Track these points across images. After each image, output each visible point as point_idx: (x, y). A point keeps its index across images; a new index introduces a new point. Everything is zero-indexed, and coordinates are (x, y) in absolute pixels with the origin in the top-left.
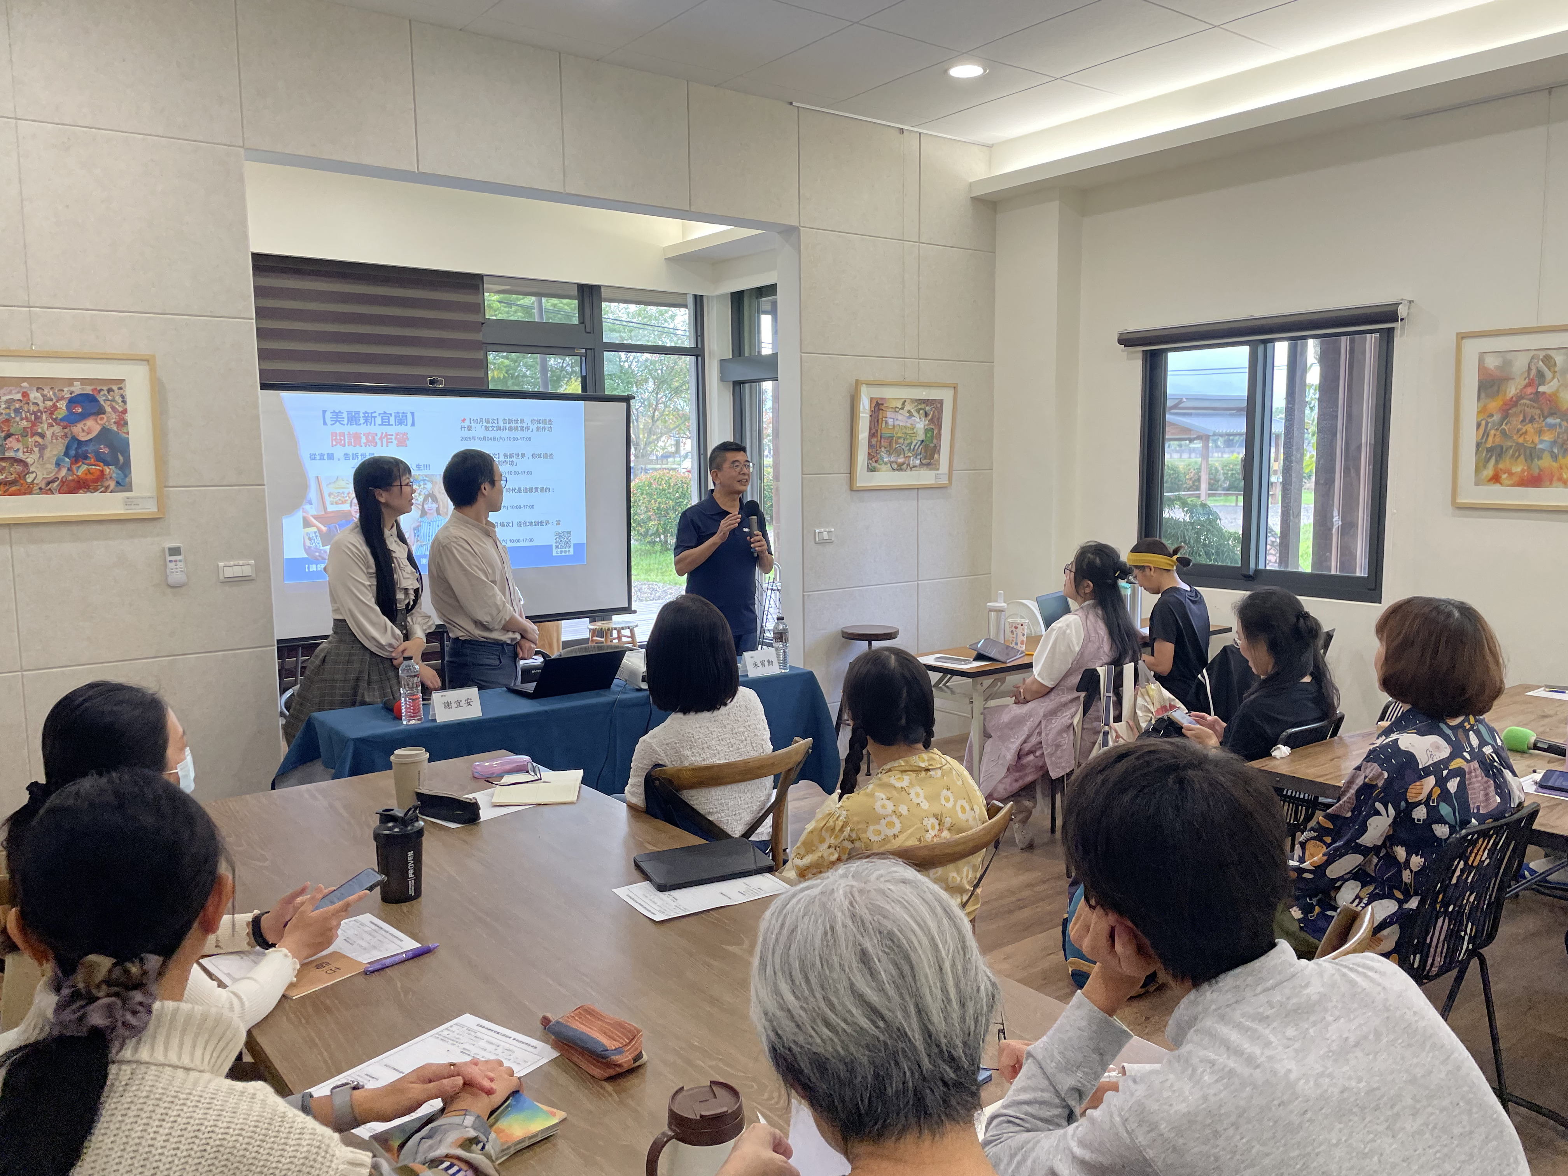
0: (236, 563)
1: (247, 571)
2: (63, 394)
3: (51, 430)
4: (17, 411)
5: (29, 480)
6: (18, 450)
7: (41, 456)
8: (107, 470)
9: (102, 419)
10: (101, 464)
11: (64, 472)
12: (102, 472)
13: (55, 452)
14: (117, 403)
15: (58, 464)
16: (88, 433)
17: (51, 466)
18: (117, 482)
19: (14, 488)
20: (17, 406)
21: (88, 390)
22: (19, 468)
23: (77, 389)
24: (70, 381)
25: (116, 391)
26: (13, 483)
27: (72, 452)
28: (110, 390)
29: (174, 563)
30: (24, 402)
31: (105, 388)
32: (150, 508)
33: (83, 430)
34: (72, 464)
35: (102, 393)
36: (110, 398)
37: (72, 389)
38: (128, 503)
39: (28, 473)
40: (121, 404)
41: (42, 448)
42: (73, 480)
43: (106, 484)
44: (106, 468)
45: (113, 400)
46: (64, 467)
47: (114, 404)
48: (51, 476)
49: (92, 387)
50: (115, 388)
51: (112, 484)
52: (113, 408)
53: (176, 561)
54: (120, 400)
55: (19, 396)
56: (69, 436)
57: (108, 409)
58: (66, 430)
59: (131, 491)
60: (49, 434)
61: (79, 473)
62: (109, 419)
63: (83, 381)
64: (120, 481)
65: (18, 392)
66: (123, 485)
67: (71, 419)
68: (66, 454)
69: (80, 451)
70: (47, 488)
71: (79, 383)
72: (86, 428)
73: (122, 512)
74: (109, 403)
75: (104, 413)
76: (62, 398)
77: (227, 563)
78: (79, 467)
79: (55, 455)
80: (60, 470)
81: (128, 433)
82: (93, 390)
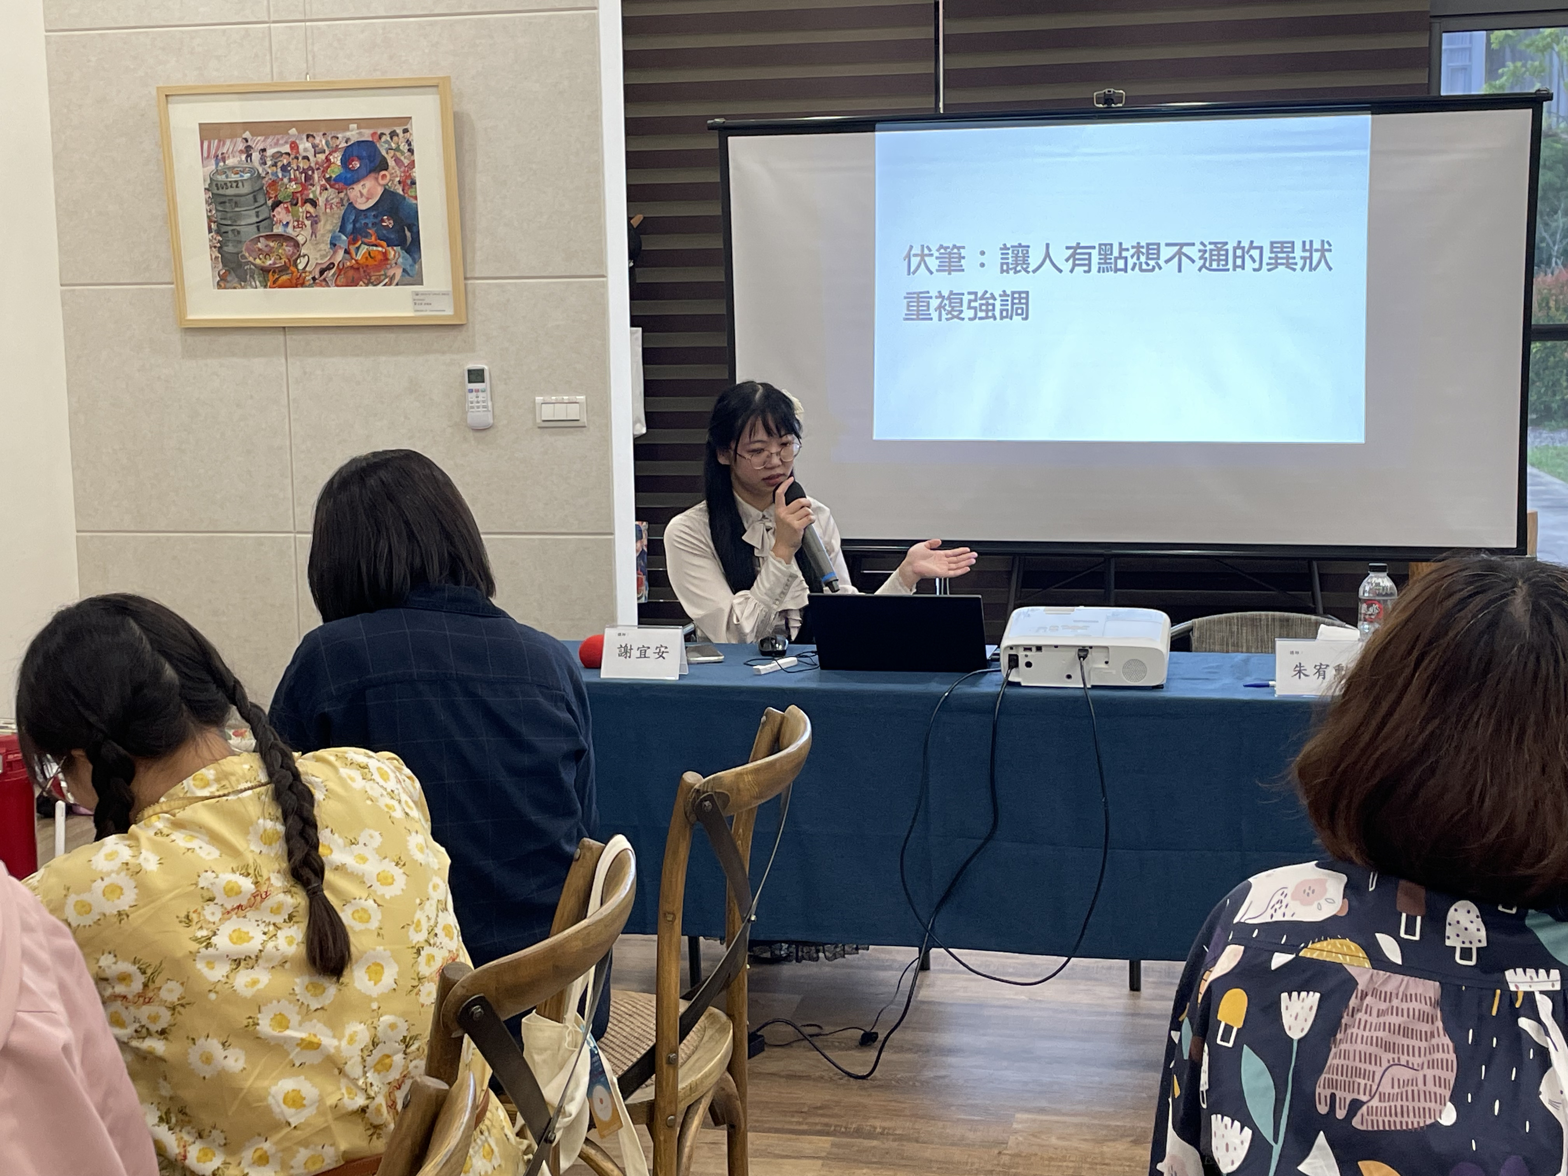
0: (560, 398)
1: (573, 412)
2: (338, 142)
3: (325, 194)
4: (284, 168)
5: (301, 267)
6: (288, 223)
7: (314, 233)
8: (391, 253)
9: (384, 176)
10: (384, 244)
11: (340, 255)
12: (385, 254)
13: (329, 227)
14: (402, 153)
15: (333, 245)
16: (368, 199)
17: (326, 247)
18: (404, 270)
19: (285, 278)
20: (285, 162)
21: (367, 135)
22: (288, 249)
23: (354, 134)
24: (344, 124)
25: (401, 135)
26: (284, 269)
27: (350, 227)
28: (393, 134)
29: (474, 394)
30: (292, 156)
31: (387, 132)
32: (444, 310)
33: (362, 195)
34: (349, 244)
35: (383, 139)
36: (393, 146)
37: (348, 134)
38: (418, 300)
39: (299, 256)
40: (407, 154)
41: (315, 220)
42: (352, 267)
43: (390, 273)
44: (390, 249)
45: (398, 149)
46: (341, 248)
47: (398, 154)
48: (325, 262)
49: (372, 131)
50: (399, 131)
51: (398, 272)
52: (397, 161)
53: (477, 391)
54: (404, 147)
55: (286, 149)
56: (346, 204)
57: (391, 163)
58: (342, 195)
59: (422, 284)
60: (321, 202)
61: (359, 257)
62: (392, 177)
63: (361, 123)
64: (408, 268)
65: (286, 142)
66: (412, 276)
67: (347, 180)
68: (342, 230)
69: (358, 225)
70: (320, 278)
71: (355, 126)
72: (365, 192)
73: (411, 314)
74: (392, 153)
75: (386, 169)
76: (336, 149)
77: (548, 399)
78: (358, 248)
79: (330, 231)
80: (335, 252)
81: (416, 198)
82: (374, 134)
